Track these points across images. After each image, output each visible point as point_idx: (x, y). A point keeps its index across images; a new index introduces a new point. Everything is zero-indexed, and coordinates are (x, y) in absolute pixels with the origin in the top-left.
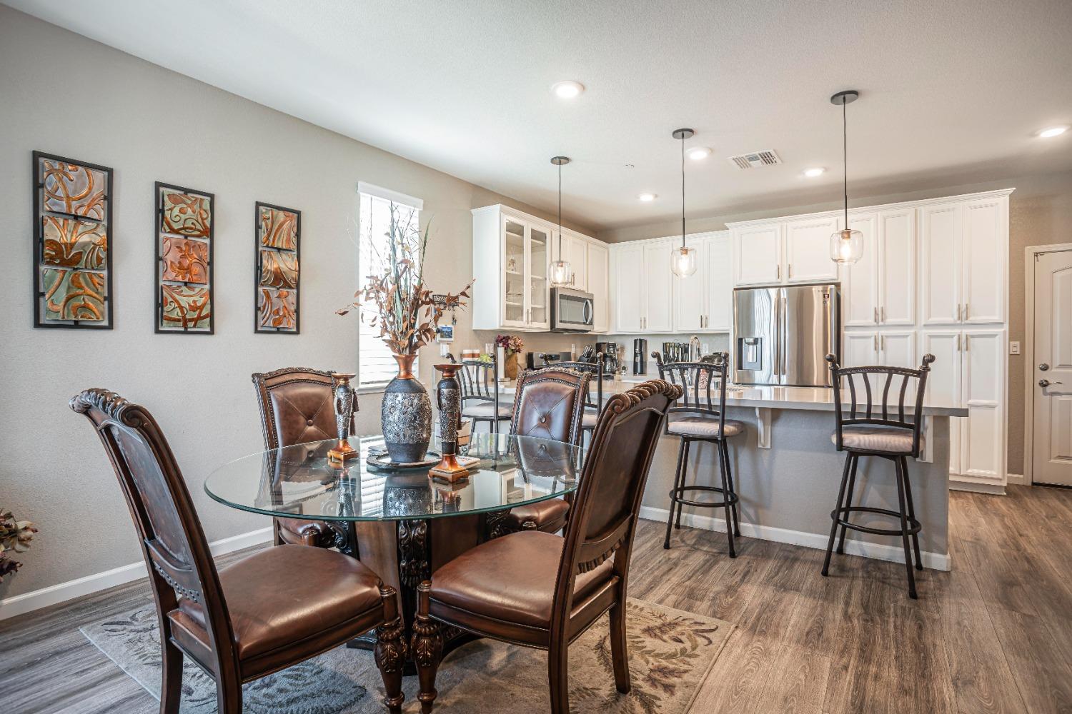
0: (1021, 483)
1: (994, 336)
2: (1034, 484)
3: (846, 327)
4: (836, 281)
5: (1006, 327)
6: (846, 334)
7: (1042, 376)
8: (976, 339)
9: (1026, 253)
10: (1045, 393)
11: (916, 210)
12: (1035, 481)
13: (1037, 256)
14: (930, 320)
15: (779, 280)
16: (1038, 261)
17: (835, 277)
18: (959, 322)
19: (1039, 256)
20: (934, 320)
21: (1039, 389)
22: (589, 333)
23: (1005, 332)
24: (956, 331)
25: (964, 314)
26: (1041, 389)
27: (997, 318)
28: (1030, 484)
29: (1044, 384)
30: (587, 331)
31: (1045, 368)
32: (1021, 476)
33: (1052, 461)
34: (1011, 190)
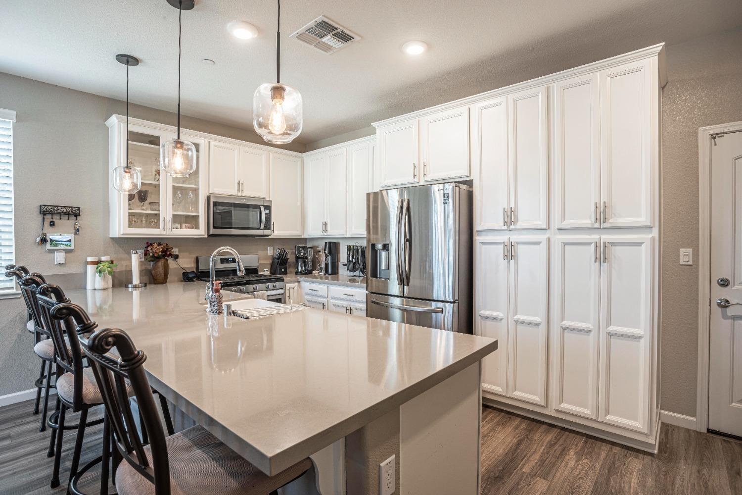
0: (693, 428)
1: (639, 244)
2: (709, 431)
3: (478, 231)
4: (468, 179)
5: (655, 233)
6: (478, 239)
7: (721, 294)
8: (618, 248)
9: (700, 135)
10: (725, 317)
11: (548, 88)
12: (711, 427)
13: (714, 138)
14: (564, 222)
15: (416, 180)
16: (715, 145)
17: (467, 173)
18: (597, 225)
19: (717, 139)
20: (569, 223)
21: (718, 311)
22: (270, 237)
23: (653, 239)
24: (595, 237)
25: (602, 214)
26: (720, 310)
27: (643, 219)
28: (704, 430)
29: (725, 305)
30: (268, 236)
31: (724, 283)
32: (694, 419)
33: (733, 404)
34: (659, 47)
